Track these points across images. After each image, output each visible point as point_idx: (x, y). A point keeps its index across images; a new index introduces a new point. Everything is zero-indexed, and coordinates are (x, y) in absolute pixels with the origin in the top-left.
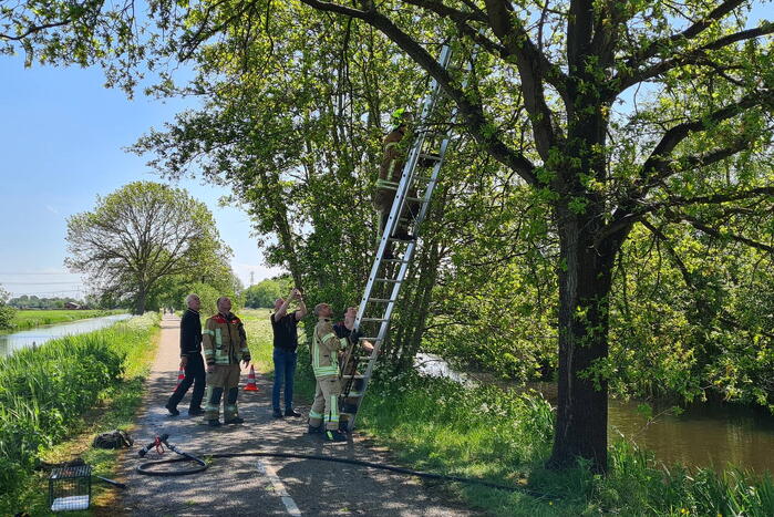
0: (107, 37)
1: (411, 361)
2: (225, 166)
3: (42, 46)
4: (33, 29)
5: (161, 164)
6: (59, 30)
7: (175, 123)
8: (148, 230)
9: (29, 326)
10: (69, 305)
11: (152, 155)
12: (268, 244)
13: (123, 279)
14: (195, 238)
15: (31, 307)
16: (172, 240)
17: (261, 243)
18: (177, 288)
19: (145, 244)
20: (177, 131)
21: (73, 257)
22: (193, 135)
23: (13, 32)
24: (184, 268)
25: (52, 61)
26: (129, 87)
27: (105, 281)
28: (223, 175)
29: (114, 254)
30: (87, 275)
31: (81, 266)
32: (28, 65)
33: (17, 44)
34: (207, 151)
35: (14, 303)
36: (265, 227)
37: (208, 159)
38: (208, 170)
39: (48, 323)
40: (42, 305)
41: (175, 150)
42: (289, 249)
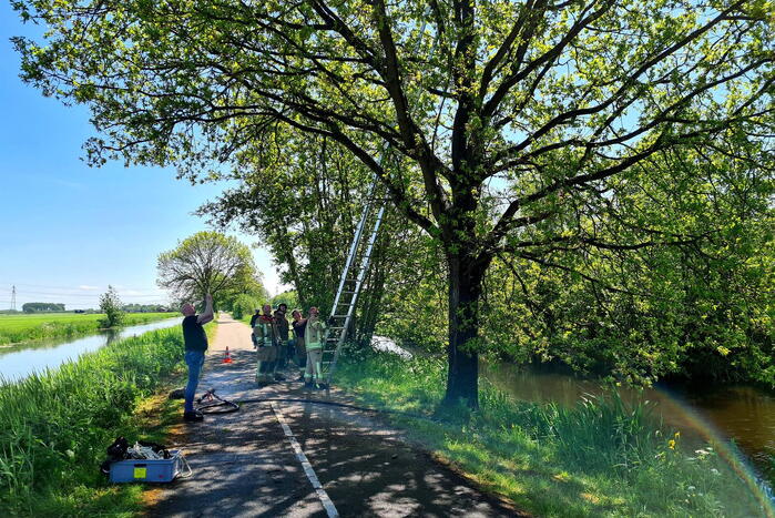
0: (177, 149)
1: (369, 342)
2: (253, 223)
3: (137, 155)
4: (131, 144)
5: (214, 222)
6: (147, 144)
7: (222, 196)
8: (210, 261)
9: (134, 323)
10: (160, 310)
11: (208, 217)
12: (282, 270)
13: (194, 292)
14: (239, 267)
15: (136, 311)
16: (224, 267)
17: (278, 270)
18: (228, 298)
19: (208, 271)
20: (224, 202)
21: (162, 279)
22: (233, 204)
23: (117, 145)
24: (232, 285)
25: (143, 163)
26: (193, 179)
27: (182, 294)
28: (253, 228)
29: (186, 277)
30: (171, 291)
31: (167, 285)
32: (127, 165)
33: (120, 153)
34: (242, 213)
35: (124, 309)
36: (281, 260)
37: (244, 219)
38: (243, 225)
39: (146, 321)
40: (142, 309)
41: (223, 213)
42: (294, 273)
